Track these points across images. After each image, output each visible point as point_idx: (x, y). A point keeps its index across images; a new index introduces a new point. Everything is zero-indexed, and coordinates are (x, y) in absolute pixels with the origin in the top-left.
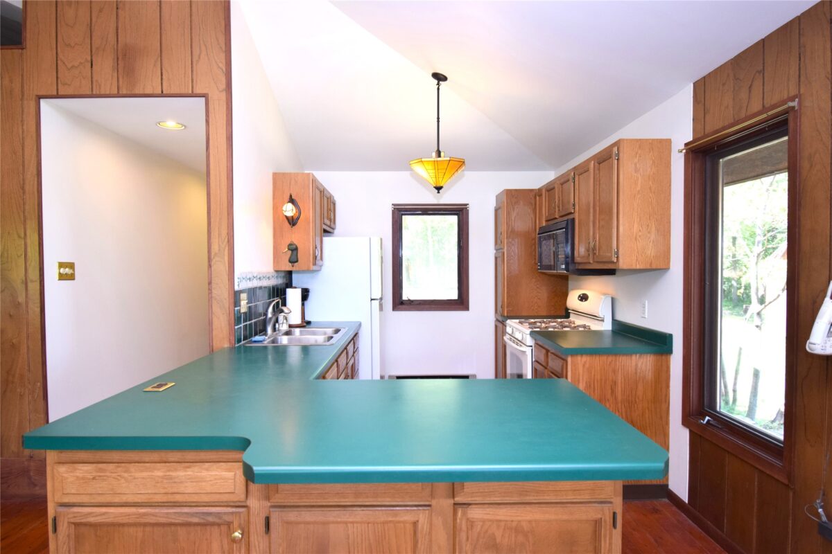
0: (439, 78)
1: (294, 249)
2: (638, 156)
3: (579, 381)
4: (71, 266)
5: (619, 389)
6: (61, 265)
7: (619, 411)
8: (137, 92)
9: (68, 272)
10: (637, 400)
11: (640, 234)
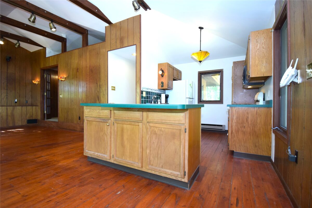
0: (201, 28)
1: (162, 83)
2: (258, 37)
3: (233, 116)
4: (114, 87)
5: (249, 120)
6: (112, 87)
7: (249, 127)
8: (124, 46)
9: (114, 89)
10: (257, 124)
11: (259, 64)
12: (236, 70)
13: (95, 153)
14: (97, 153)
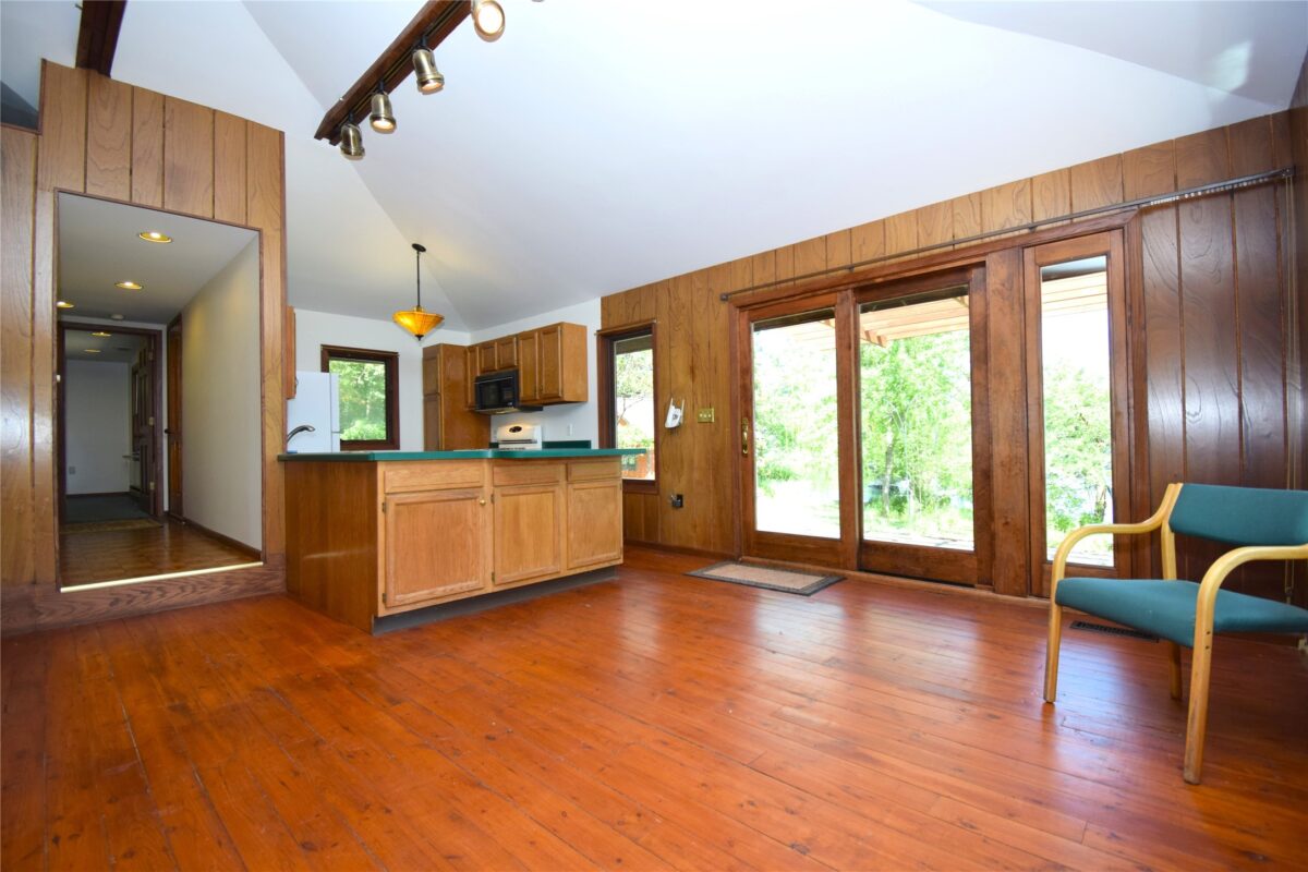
0: (419, 248)
12: (449, 365)
13: (432, 590)
14: (441, 589)
